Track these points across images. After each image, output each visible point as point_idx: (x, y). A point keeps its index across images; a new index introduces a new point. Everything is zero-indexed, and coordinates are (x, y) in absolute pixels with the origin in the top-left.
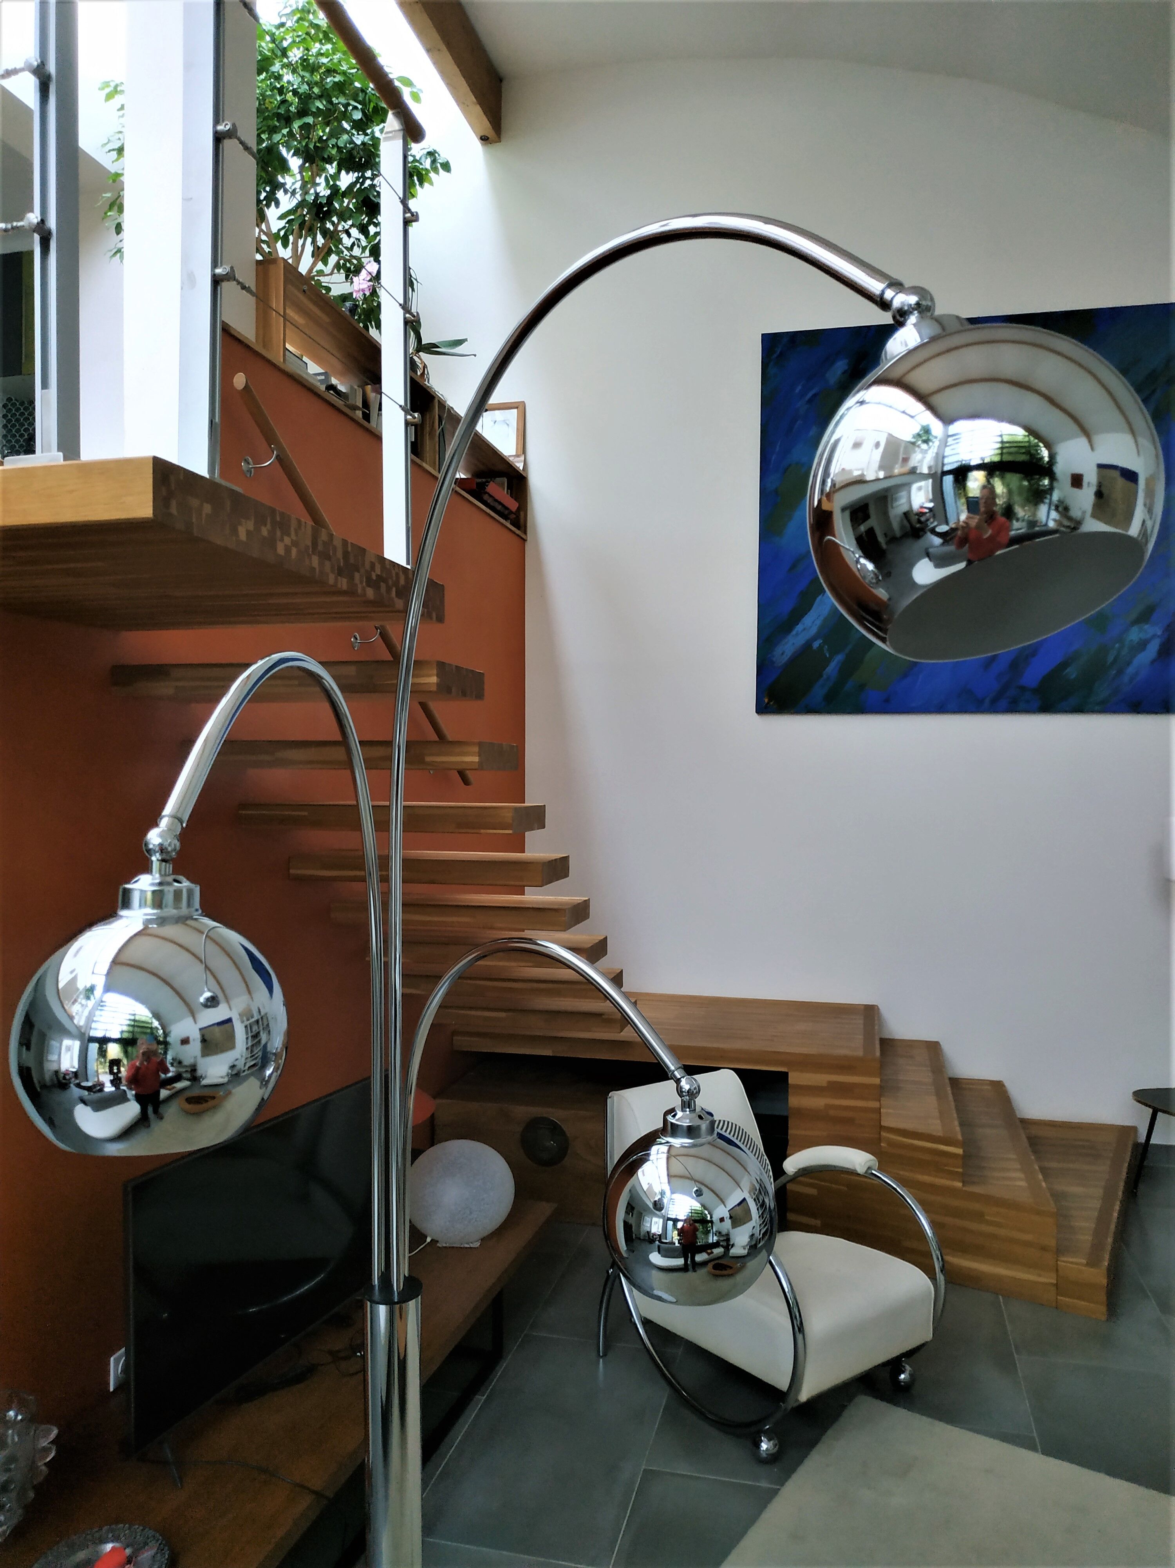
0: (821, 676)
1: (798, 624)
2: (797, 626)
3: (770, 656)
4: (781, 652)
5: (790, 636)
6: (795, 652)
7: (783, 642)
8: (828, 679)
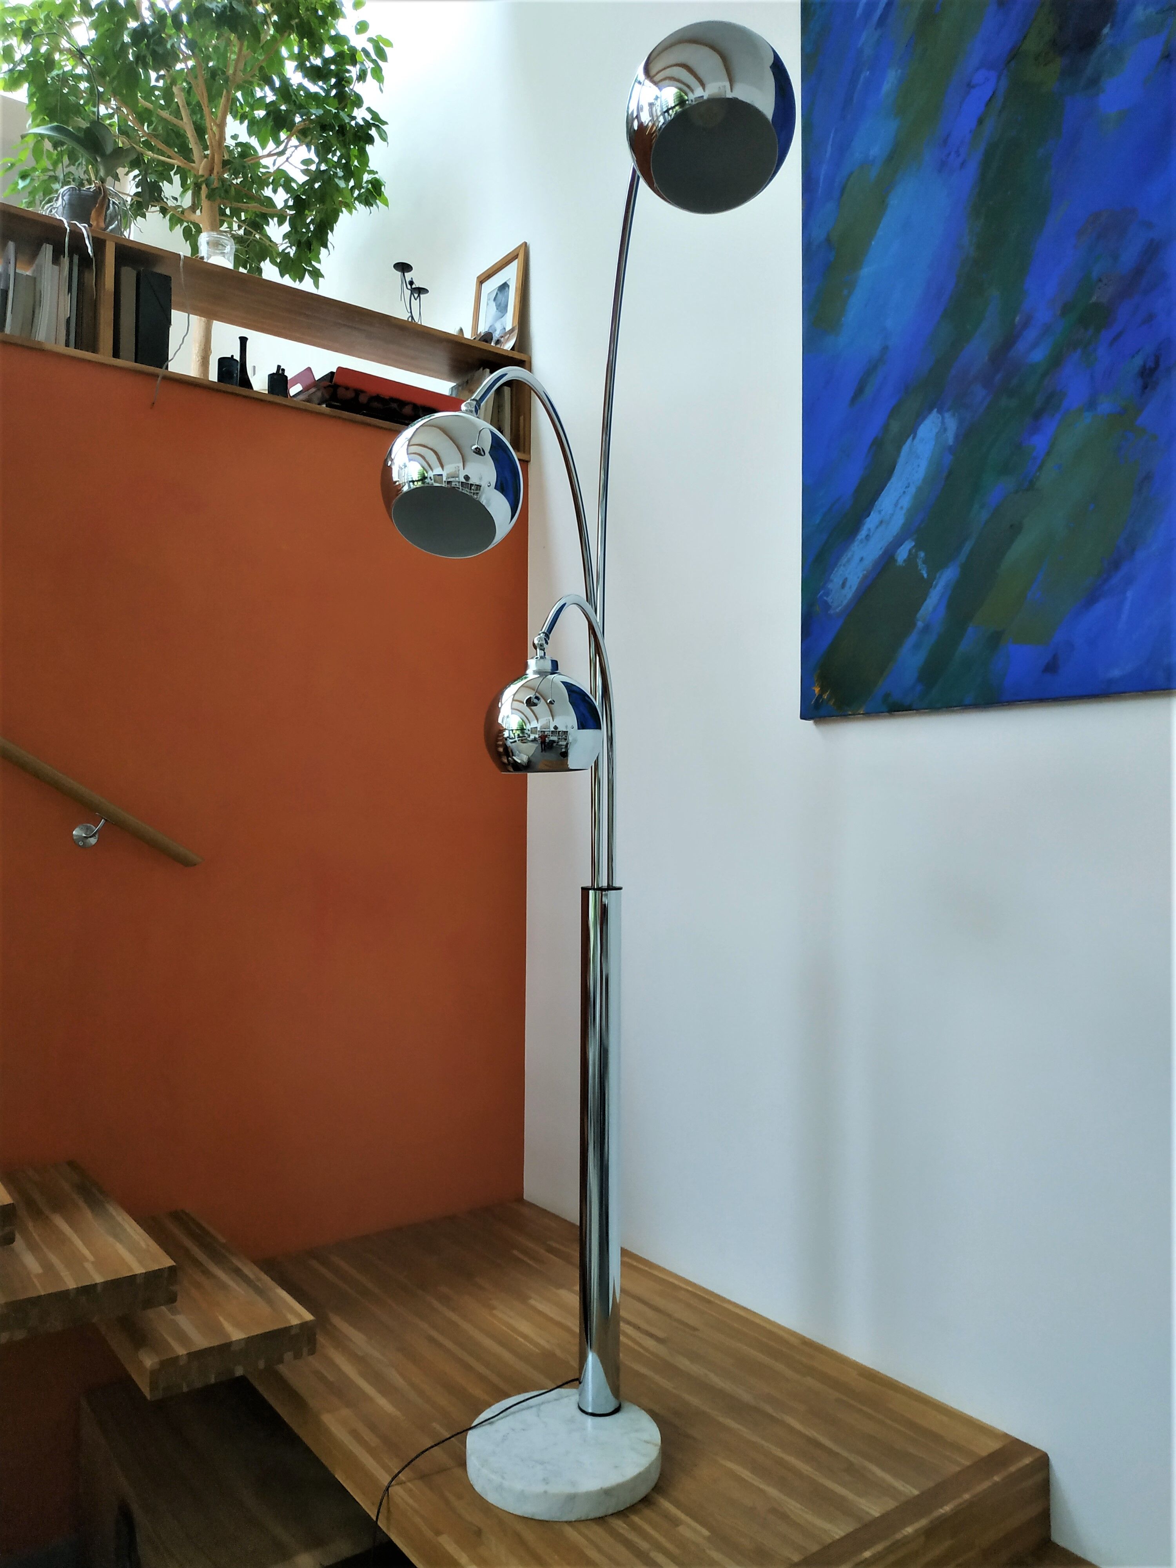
0: (913, 625)
1: (869, 515)
2: (868, 519)
3: (822, 592)
4: (841, 583)
5: (856, 544)
6: (865, 577)
7: (844, 560)
8: (927, 629)
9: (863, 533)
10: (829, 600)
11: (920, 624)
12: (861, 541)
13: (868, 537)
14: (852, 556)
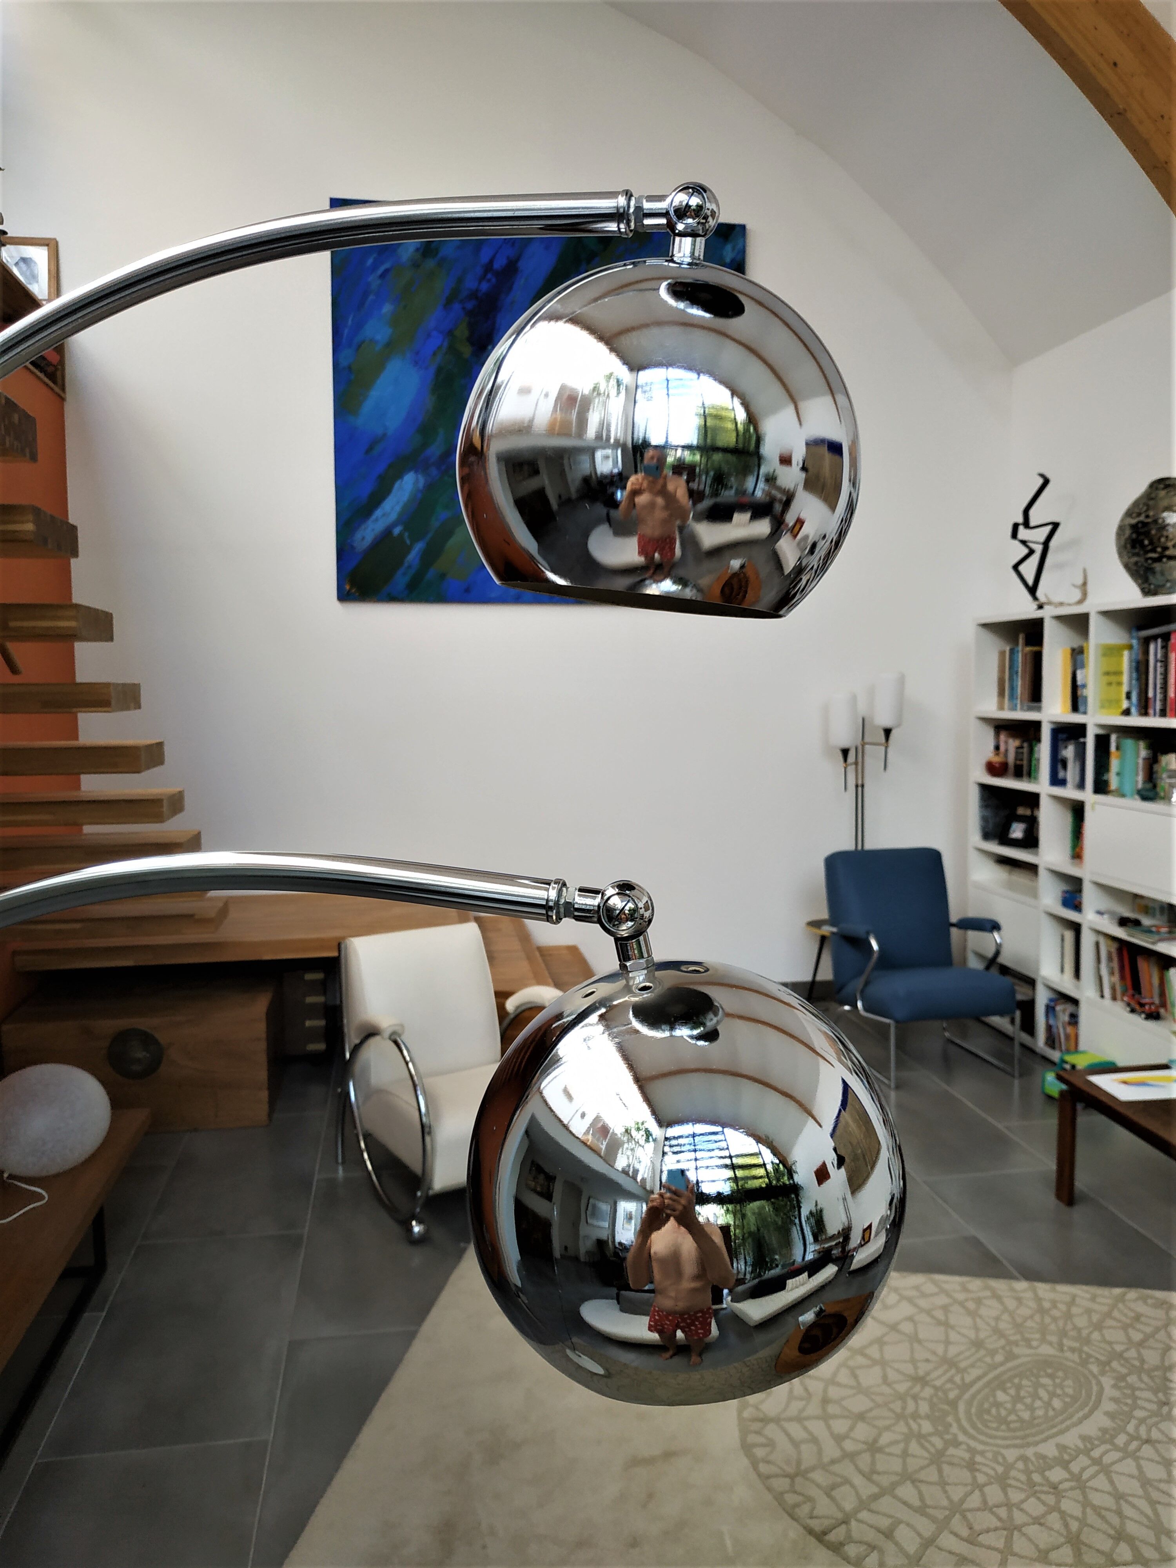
0: (402, 564)
1: (377, 509)
3: (350, 540)
4: (361, 537)
5: (370, 521)
6: (375, 538)
7: (363, 527)
8: (409, 567)
9: (374, 517)
10: (355, 545)
11: (406, 564)
12: (373, 520)
14: (368, 525)
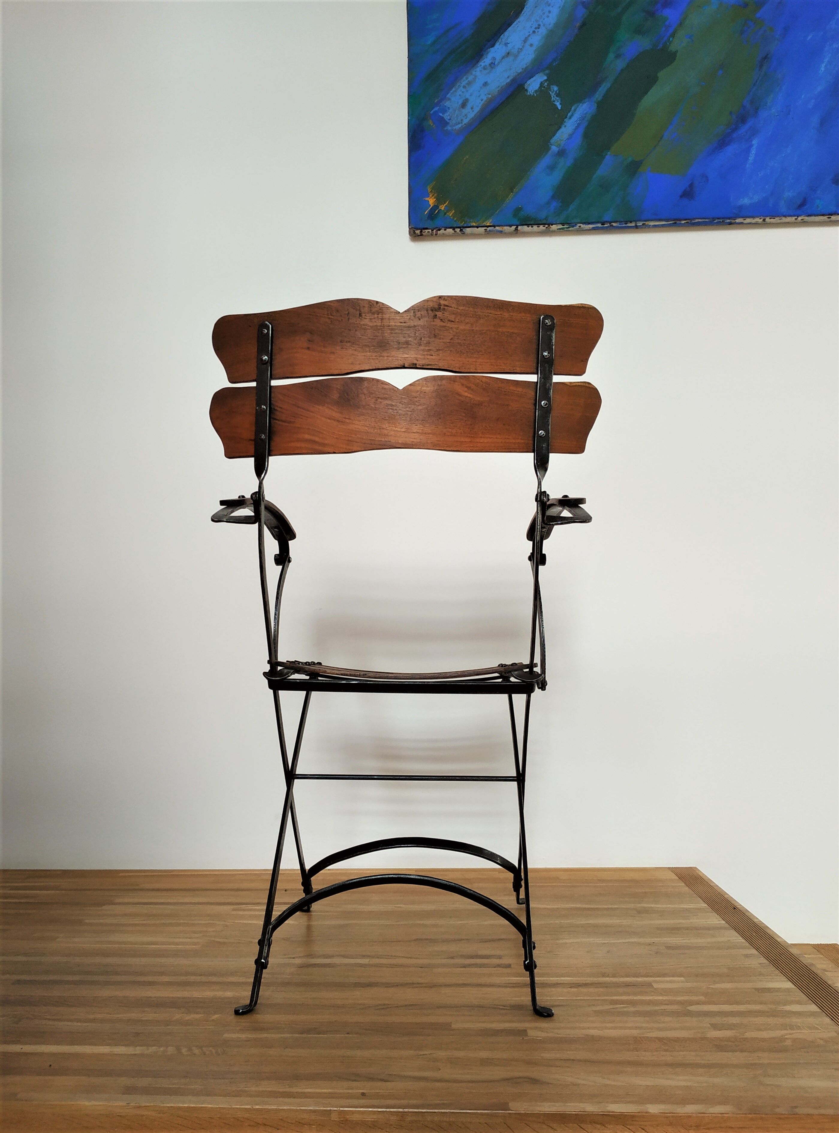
0: (545, 147)
1: (493, 46)
2: (492, 49)
3: (436, 109)
4: (460, 102)
5: (478, 69)
6: (490, 101)
7: (464, 82)
8: (562, 153)
9: (486, 61)
10: (446, 116)
11: (554, 149)
12: (485, 68)
13: (492, 65)
14: (475, 79)
